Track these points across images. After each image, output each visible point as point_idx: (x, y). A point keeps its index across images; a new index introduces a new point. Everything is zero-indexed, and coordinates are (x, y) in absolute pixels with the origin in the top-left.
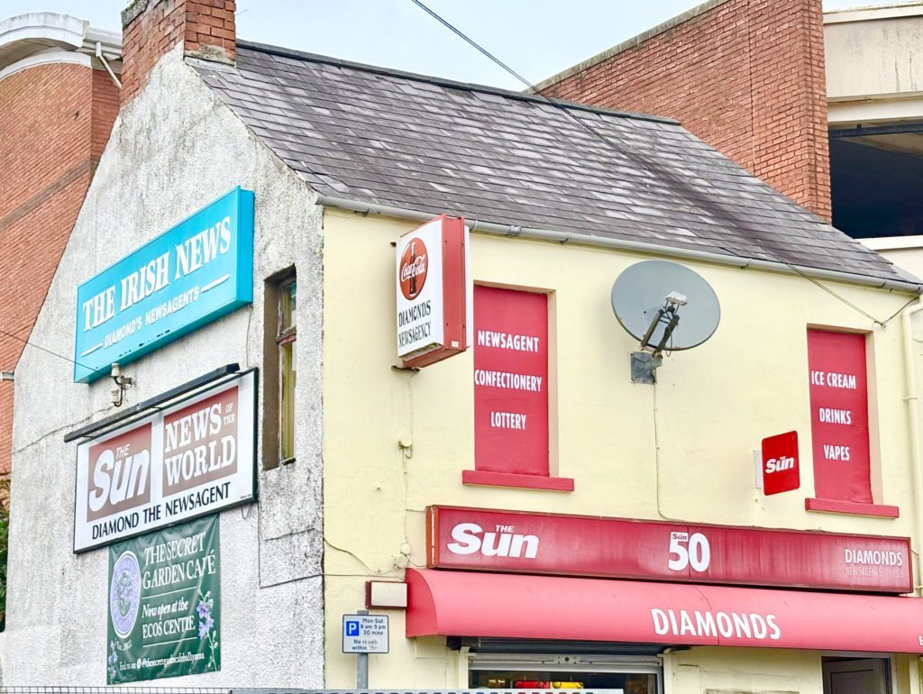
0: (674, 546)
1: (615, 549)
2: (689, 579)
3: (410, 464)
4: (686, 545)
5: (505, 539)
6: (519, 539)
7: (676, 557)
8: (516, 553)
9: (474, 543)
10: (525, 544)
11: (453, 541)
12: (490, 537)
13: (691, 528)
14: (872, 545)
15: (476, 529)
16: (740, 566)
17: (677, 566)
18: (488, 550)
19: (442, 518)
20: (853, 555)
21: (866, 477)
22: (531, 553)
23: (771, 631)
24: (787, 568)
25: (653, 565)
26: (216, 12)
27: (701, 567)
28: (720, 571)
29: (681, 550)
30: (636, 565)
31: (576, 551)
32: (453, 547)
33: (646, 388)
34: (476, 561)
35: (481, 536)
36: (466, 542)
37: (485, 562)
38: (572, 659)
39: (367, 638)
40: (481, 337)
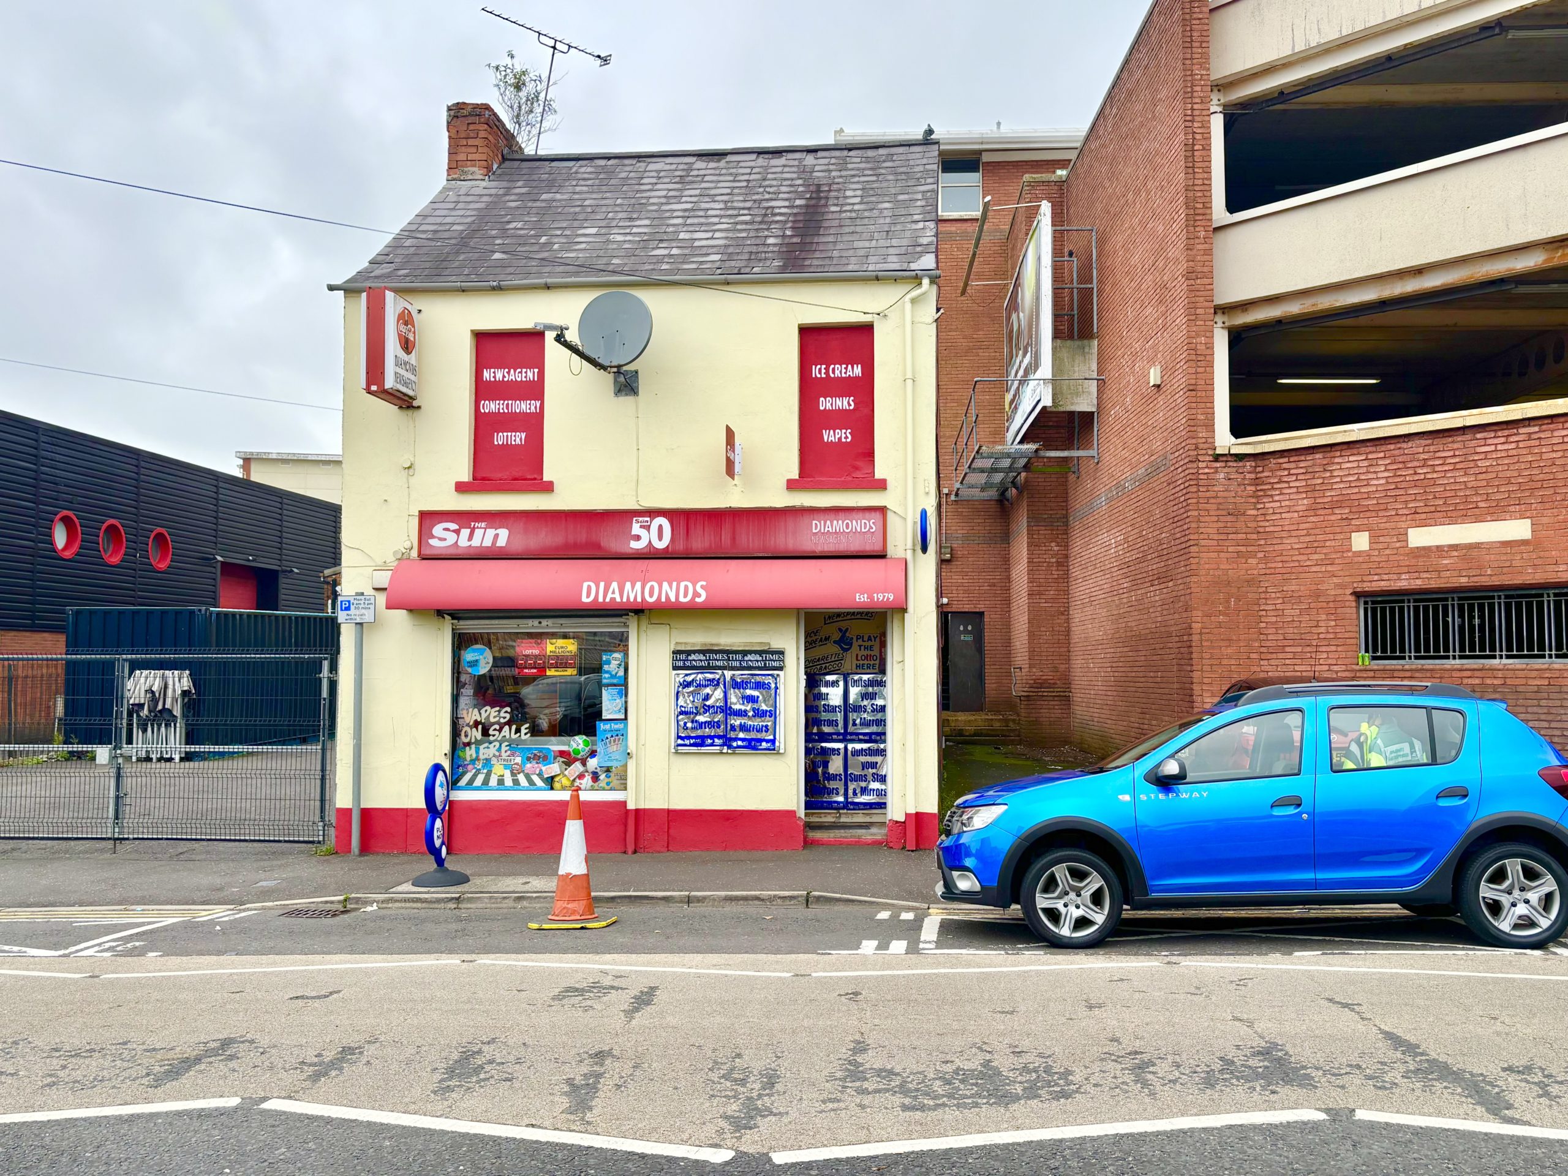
0: (636, 529)
1: (580, 534)
2: (650, 555)
3: (412, 480)
4: (648, 528)
5: (478, 533)
6: (491, 533)
7: (638, 538)
8: (488, 543)
9: (451, 538)
10: (496, 536)
11: (433, 537)
12: (465, 532)
13: (653, 513)
14: (842, 515)
15: (453, 526)
16: (700, 541)
17: (635, 545)
18: (463, 542)
19: (428, 519)
20: (818, 525)
21: (870, 455)
22: (502, 542)
23: (696, 594)
24: (748, 539)
25: (613, 544)
26: (471, 142)
27: (661, 545)
28: (680, 546)
29: (643, 533)
30: (598, 546)
31: (543, 538)
32: (432, 542)
33: (627, 401)
34: (453, 551)
35: (457, 532)
36: (444, 536)
37: (459, 551)
38: (545, 622)
39: (357, 612)
40: (487, 375)
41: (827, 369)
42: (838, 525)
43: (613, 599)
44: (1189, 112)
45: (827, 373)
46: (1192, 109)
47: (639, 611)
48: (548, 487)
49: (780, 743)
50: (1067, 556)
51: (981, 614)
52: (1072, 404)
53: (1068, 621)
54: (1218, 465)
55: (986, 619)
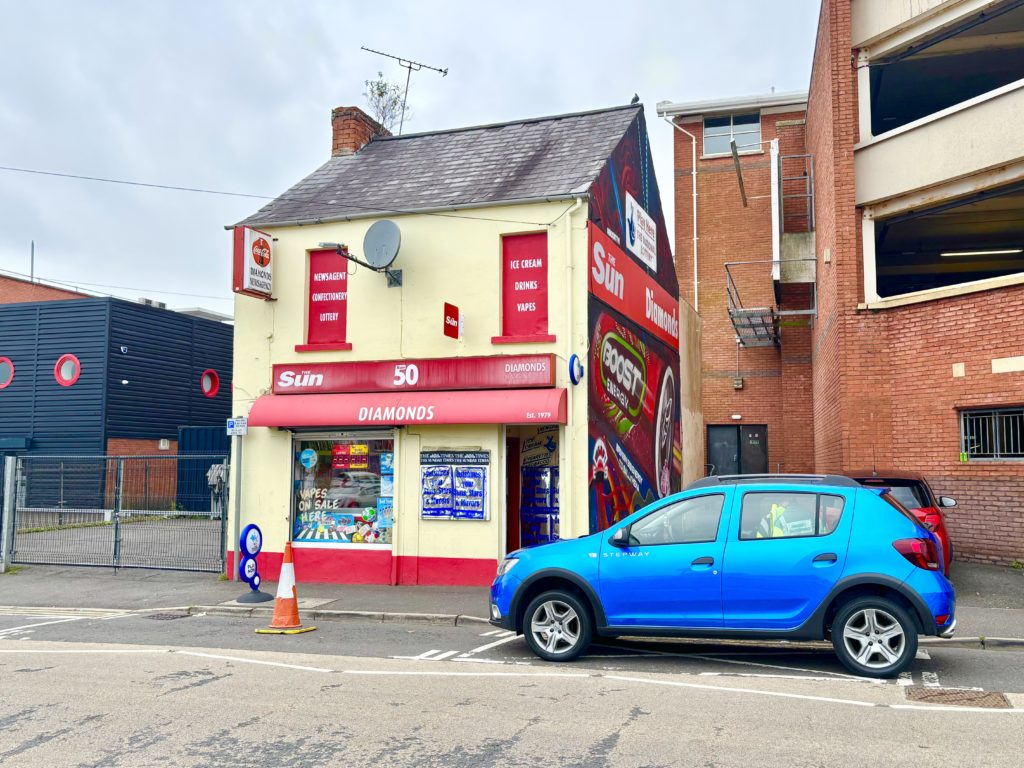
0: (397, 373)
1: (364, 377)
2: (406, 389)
3: (272, 345)
4: (404, 371)
5: (306, 377)
6: (313, 377)
7: (398, 378)
8: (311, 384)
9: (291, 381)
10: (316, 379)
11: (280, 380)
12: (299, 377)
13: (408, 362)
15: (292, 373)
16: (436, 380)
17: (397, 383)
18: (297, 384)
19: (278, 369)
20: (510, 367)
21: (546, 319)
22: (319, 383)
24: (466, 376)
25: (384, 383)
27: (412, 383)
28: (424, 383)
29: (401, 375)
30: (374, 384)
31: (343, 380)
32: (281, 384)
33: (396, 289)
34: (291, 389)
35: (294, 377)
36: (287, 380)
37: (295, 389)
38: (345, 434)
39: (238, 429)
40: (316, 277)
41: (520, 263)
42: (521, 367)
43: (377, 418)
44: (835, 68)
45: (520, 266)
46: (838, 66)
47: (400, 426)
48: (349, 347)
49: (487, 514)
50: (811, 385)
51: (766, 426)
52: (798, 277)
53: (812, 430)
54: (860, 317)
55: (769, 430)
